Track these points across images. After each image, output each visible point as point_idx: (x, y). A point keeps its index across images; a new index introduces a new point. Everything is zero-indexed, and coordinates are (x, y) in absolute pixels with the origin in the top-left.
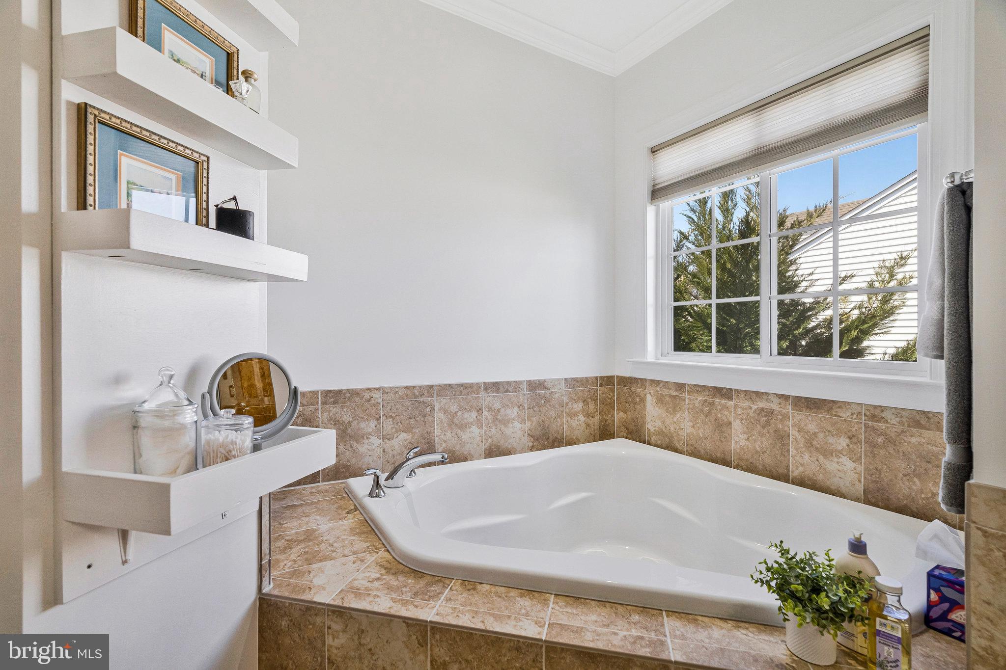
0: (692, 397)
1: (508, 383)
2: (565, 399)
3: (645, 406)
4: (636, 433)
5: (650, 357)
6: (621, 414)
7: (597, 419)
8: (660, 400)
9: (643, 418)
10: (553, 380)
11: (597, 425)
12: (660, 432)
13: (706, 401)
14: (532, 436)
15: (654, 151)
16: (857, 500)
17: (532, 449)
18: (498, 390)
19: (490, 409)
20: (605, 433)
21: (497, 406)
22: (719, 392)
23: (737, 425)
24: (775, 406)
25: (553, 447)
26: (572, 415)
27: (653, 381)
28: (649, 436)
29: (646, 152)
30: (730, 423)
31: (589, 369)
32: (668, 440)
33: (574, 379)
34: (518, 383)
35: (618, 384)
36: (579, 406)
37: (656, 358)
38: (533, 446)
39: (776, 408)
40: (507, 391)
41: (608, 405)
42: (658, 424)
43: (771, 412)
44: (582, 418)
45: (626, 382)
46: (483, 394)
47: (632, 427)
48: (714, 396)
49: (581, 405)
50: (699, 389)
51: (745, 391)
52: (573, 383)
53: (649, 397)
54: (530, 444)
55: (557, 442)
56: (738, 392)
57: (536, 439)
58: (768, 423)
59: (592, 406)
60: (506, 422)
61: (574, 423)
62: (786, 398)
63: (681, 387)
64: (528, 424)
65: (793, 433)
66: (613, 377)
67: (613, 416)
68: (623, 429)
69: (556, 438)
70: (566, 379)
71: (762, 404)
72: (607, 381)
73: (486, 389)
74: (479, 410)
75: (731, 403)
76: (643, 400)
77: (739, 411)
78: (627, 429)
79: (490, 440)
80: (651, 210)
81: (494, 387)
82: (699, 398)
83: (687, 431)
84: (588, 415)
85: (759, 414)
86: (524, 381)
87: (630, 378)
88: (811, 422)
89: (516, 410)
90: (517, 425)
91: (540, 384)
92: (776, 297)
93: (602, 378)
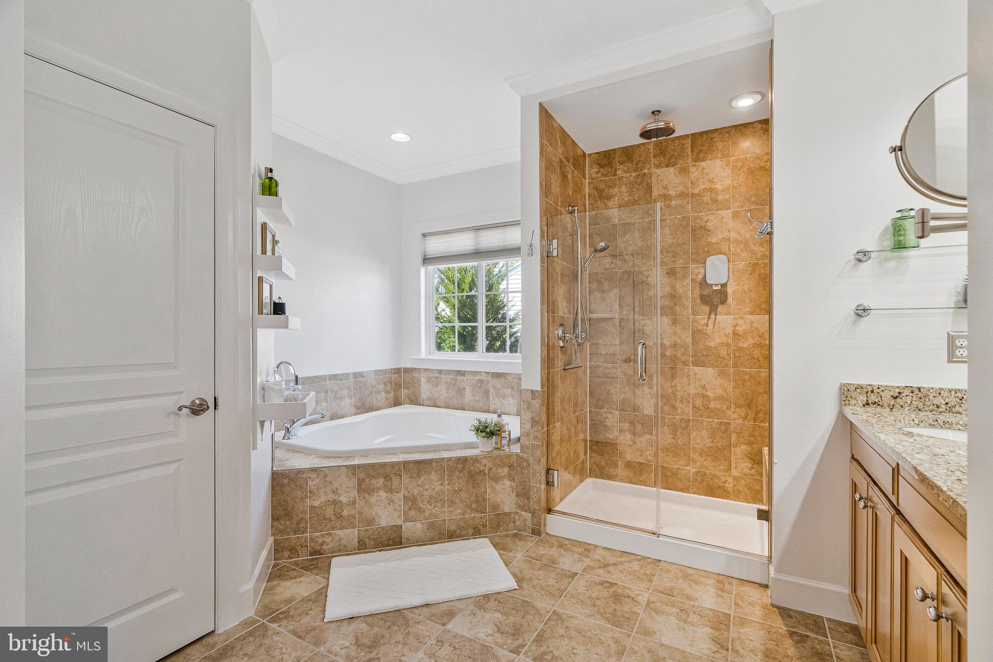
0: (446, 377)
1: (342, 374)
2: (374, 383)
3: (420, 384)
4: (415, 401)
5: (423, 356)
6: (406, 390)
7: (392, 394)
8: (429, 380)
9: (420, 391)
10: (367, 372)
11: (392, 399)
12: (429, 398)
13: (453, 378)
14: (356, 407)
15: (424, 235)
16: (514, 415)
17: (356, 414)
18: (336, 379)
19: (332, 391)
20: (397, 403)
21: (336, 388)
22: (459, 373)
23: (468, 389)
24: (484, 377)
25: (367, 412)
26: (378, 392)
27: (425, 369)
28: (423, 401)
29: (420, 237)
30: (465, 389)
31: (387, 364)
32: (433, 402)
33: (379, 370)
34: (347, 374)
35: (404, 372)
36: (382, 387)
37: (426, 356)
38: (356, 413)
39: (485, 379)
40: (342, 379)
41: (398, 386)
42: (428, 394)
43: (482, 381)
44: (383, 394)
45: (408, 371)
46: (328, 382)
47: (412, 398)
48: (457, 375)
49: (383, 386)
50: (450, 372)
51: (472, 371)
52: (377, 372)
53: (423, 379)
54: (355, 411)
55: (370, 409)
56: (468, 372)
57: (358, 408)
58: (481, 386)
59: (389, 386)
60: (341, 399)
61: (379, 398)
62: (488, 373)
63: (440, 371)
64: (353, 399)
65: (491, 390)
66: (400, 368)
67: (401, 392)
68: (407, 399)
69: (369, 407)
70: (374, 370)
71: (478, 377)
72: (398, 371)
73: (330, 379)
74: (326, 392)
75: (465, 378)
76: (419, 381)
77: (469, 382)
78: (410, 399)
79: (332, 411)
80: (423, 270)
81: (334, 377)
82: (450, 377)
83: (444, 395)
84: (387, 392)
85: (477, 382)
86: (351, 373)
87: (411, 368)
88: (498, 383)
89: (346, 391)
90: (347, 400)
91: (360, 374)
92: (485, 324)
93: (394, 369)
